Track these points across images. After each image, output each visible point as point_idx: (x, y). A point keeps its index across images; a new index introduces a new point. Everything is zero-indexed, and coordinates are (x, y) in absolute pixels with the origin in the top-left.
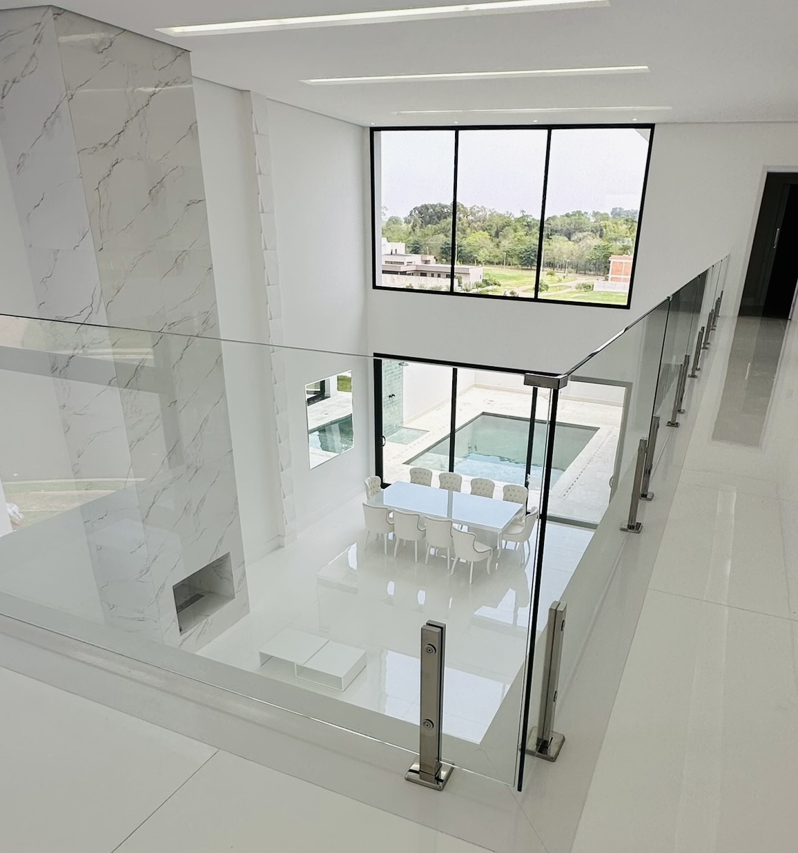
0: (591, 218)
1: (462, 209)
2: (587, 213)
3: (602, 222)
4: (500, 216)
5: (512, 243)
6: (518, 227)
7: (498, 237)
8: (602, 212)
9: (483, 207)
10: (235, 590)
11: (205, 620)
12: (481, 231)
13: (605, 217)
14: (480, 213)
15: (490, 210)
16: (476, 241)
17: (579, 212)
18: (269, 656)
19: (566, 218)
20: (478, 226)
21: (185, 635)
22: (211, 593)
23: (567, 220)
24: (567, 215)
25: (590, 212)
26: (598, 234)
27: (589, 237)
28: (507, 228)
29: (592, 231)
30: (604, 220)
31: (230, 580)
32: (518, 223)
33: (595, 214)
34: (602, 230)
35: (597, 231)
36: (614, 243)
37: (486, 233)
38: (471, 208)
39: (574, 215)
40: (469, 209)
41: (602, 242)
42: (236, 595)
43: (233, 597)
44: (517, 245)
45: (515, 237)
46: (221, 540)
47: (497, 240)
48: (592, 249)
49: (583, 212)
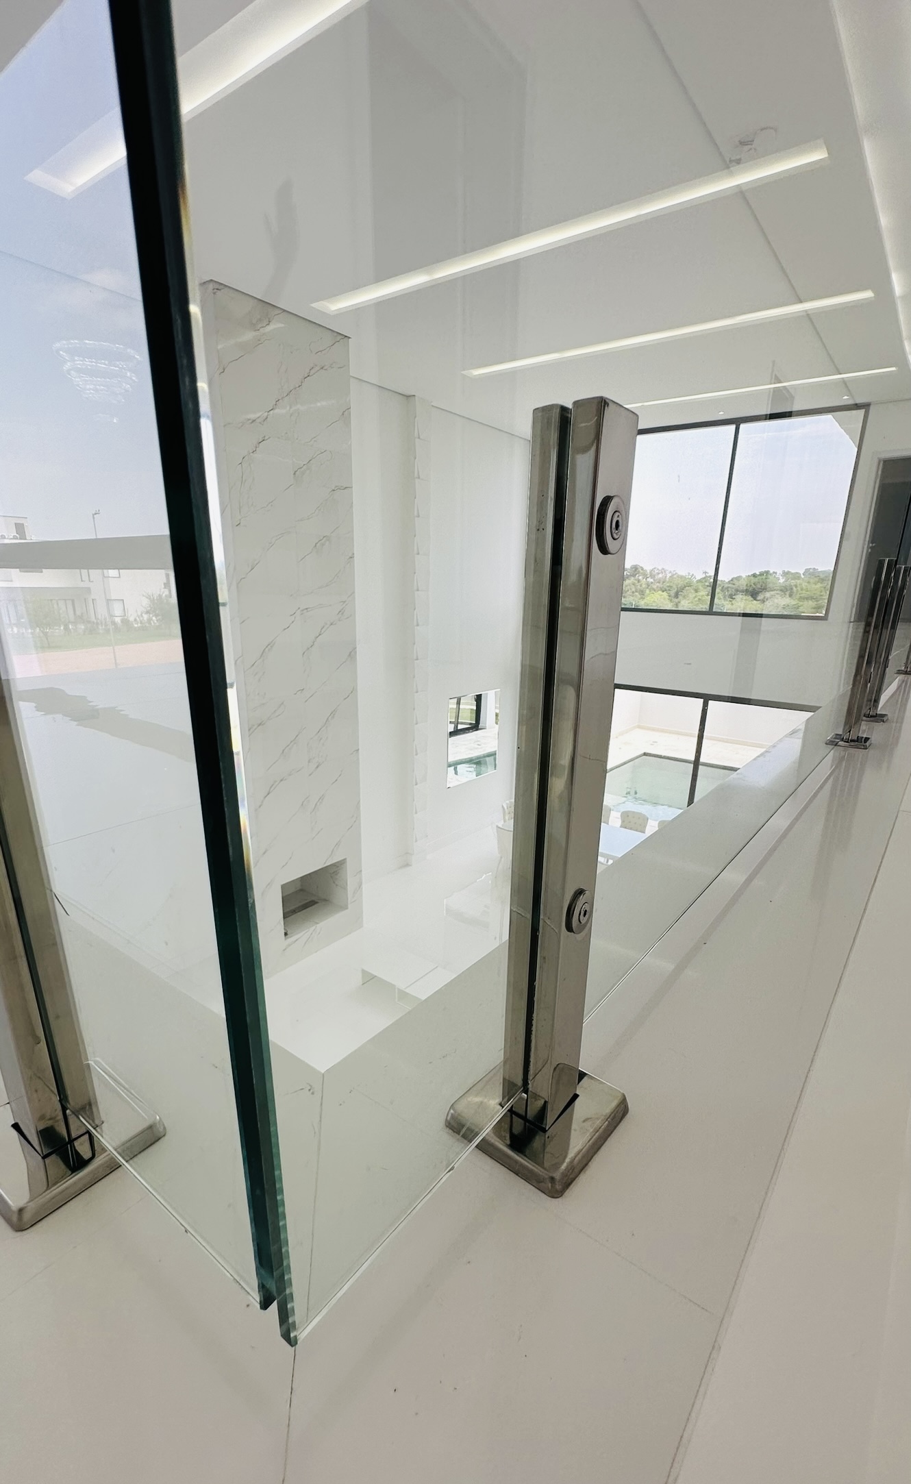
0: (781, 577)
1: (641, 571)
2: (776, 573)
3: (793, 581)
4: (682, 577)
5: (692, 602)
6: (700, 587)
7: (677, 598)
8: (793, 571)
9: (663, 569)
10: (349, 900)
11: (314, 927)
12: (660, 592)
13: (796, 576)
14: (660, 576)
15: (670, 572)
16: (654, 601)
17: (767, 572)
18: (372, 975)
19: (752, 578)
20: (657, 587)
21: (290, 940)
22: (327, 901)
23: (753, 580)
24: (754, 575)
25: (779, 572)
26: (788, 593)
27: (777, 596)
28: (687, 588)
29: (781, 590)
30: (794, 579)
31: (345, 888)
32: (699, 584)
33: (785, 574)
34: (792, 589)
35: (787, 591)
36: (806, 603)
37: (665, 594)
38: (651, 571)
39: (761, 574)
40: (648, 571)
41: (792, 601)
42: (349, 906)
43: (347, 908)
44: (697, 605)
45: (696, 597)
46: (338, 844)
47: (677, 600)
48: (780, 608)
49: (771, 572)
